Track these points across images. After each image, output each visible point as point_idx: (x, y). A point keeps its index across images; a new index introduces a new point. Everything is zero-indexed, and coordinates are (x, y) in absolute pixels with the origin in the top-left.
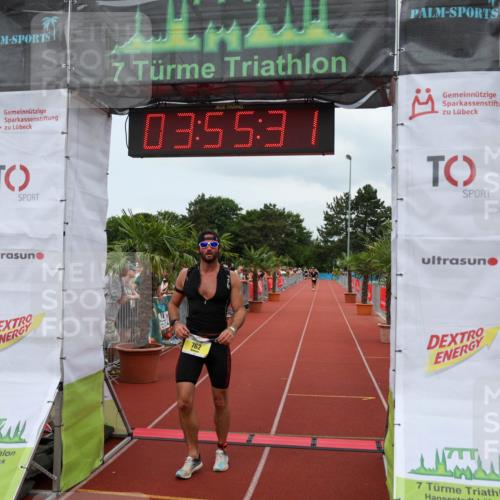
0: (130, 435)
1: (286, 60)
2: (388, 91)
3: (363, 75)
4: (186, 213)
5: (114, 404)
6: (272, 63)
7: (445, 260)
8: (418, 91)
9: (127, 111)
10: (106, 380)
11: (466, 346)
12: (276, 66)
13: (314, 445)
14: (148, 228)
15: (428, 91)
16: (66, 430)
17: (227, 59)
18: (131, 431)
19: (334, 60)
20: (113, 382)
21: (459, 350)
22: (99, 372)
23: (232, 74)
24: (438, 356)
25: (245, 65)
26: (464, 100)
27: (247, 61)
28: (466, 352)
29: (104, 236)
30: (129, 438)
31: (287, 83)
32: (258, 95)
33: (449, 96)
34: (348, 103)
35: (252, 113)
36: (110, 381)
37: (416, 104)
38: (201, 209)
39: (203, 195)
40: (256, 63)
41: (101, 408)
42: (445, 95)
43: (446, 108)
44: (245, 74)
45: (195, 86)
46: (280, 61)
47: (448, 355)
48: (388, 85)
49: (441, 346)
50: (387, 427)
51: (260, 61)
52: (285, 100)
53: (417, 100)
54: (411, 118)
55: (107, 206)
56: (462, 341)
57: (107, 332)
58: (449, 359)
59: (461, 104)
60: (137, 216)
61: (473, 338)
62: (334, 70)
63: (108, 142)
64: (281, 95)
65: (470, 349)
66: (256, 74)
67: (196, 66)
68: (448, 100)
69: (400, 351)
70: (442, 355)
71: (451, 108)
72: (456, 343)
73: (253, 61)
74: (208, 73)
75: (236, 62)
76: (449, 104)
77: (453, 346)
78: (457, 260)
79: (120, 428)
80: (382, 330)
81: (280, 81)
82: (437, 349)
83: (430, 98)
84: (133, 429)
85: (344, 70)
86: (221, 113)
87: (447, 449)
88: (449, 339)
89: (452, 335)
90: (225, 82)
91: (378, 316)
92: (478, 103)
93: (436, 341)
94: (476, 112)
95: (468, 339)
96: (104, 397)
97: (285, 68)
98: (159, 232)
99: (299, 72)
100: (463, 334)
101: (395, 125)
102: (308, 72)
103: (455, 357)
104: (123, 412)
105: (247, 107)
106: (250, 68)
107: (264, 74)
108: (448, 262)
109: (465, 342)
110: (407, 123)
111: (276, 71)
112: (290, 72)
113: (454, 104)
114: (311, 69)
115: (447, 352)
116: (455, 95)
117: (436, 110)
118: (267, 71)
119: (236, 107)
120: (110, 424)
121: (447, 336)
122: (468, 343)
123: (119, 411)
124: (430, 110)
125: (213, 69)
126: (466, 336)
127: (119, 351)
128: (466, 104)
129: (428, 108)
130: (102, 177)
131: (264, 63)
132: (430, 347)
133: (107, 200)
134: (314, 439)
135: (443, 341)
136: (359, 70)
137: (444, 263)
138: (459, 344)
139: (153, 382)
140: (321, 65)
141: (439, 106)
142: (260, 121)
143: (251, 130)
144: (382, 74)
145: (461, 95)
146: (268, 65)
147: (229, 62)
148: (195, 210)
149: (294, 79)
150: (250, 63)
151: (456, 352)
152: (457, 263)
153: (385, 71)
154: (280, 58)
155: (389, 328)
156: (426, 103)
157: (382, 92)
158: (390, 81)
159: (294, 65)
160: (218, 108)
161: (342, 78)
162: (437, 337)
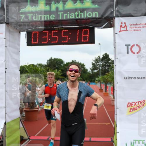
0: (29, 139)
1: (78, 13)
2: (112, 23)
3: (104, 17)
4: (46, 64)
5: (23, 128)
6: (73, 14)
7: (132, 78)
8: (122, 23)
9: (26, 31)
10: (21, 120)
11: (140, 106)
12: (75, 15)
13: (90, 140)
14: (34, 69)
15: (125, 23)
16: (7, 138)
17: (59, 13)
18: (29, 137)
19: (94, 13)
20: (23, 121)
21: (137, 107)
22: (18, 118)
23: (60, 18)
24: (130, 110)
25: (65, 15)
26: (136, 26)
27: (65, 14)
28: (140, 108)
29: (19, 72)
30: (29, 140)
31: (79, 21)
32: (69, 25)
33: (132, 25)
34: (99, 27)
35: (67, 31)
36: (22, 121)
37: (121, 27)
38: (51, 62)
39: (52, 58)
40: (68, 14)
41: (19, 130)
42: (130, 25)
43: (130, 29)
44: (65, 18)
45: (48, 22)
46: (76, 13)
47: (134, 109)
48: (112, 21)
49: (131, 106)
50: (114, 133)
51: (70, 14)
52: (78, 26)
53: (121, 26)
54: (120, 32)
55: (20, 62)
56: (138, 104)
57: (20, 104)
58: (134, 110)
59: (135, 28)
60: (30, 65)
61: (142, 103)
62: (94, 16)
63: (19, 41)
64: (77, 24)
65: (141, 107)
66: (68, 18)
67: (48, 16)
68: (131, 26)
69: (118, 108)
70: (132, 109)
71: (132, 29)
72: (136, 105)
73: (67, 13)
74: (52, 18)
75: (62, 14)
76: (131, 28)
77: (135, 106)
78: (136, 78)
79: (26, 137)
80: (112, 101)
81: (76, 20)
82: (130, 107)
83: (126, 26)
84: (30, 137)
85: (97, 16)
86: (57, 31)
87: (134, 140)
88: (134, 104)
89: (135, 103)
90: (58, 21)
91: (110, 96)
92: (141, 27)
93: (130, 105)
94: (140, 30)
95: (140, 104)
96: (20, 126)
97: (78, 15)
98: (37, 70)
99: (83, 17)
100: (138, 102)
101: (115, 34)
102: (85, 17)
103: (136, 110)
104: (26, 131)
105: (66, 29)
106: (66, 16)
107: (71, 18)
108: (133, 78)
109: (139, 105)
110: (119, 33)
111: (75, 17)
112: (79, 17)
113: (133, 28)
114: (87, 16)
115: (133, 108)
116: (134, 25)
117: (127, 30)
118: (72, 17)
119: (62, 29)
120: (22, 135)
121: (133, 103)
122: (140, 105)
123: (25, 131)
124: (126, 30)
125: (54, 16)
126: (140, 103)
127: (25, 111)
128: (137, 28)
129: (125, 29)
130: (18, 53)
131: (71, 14)
132: (128, 107)
133: (20, 61)
134: (90, 138)
135: (132, 104)
136: (102, 16)
137: (132, 79)
138: (137, 106)
139: (36, 121)
140: (90, 15)
141: (128, 28)
142: (70, 33)
143: (67, 37)
144: (110, 17)
145: (135, 25)
146: (72, 15)
147: (59, 14)
148: (49, 63)
149: (81, 19)
150: (66, 14)
151: (136, 108)
152: (136, 79)
153: (111, 16)
154: (76, 12)
155: (114, 100)
156: (124, 27)
157: (110, 23)
158: (112, 19)
159: (81, 15)
160: (56, 29)
161: (97, 18)
162: (130, 103)
